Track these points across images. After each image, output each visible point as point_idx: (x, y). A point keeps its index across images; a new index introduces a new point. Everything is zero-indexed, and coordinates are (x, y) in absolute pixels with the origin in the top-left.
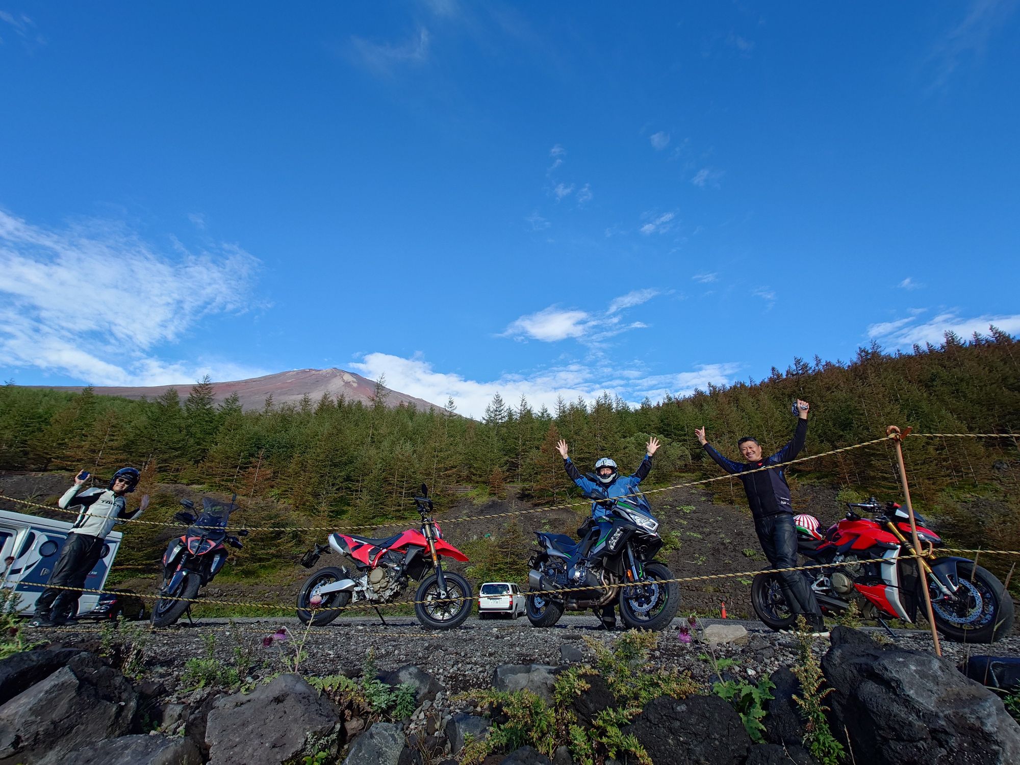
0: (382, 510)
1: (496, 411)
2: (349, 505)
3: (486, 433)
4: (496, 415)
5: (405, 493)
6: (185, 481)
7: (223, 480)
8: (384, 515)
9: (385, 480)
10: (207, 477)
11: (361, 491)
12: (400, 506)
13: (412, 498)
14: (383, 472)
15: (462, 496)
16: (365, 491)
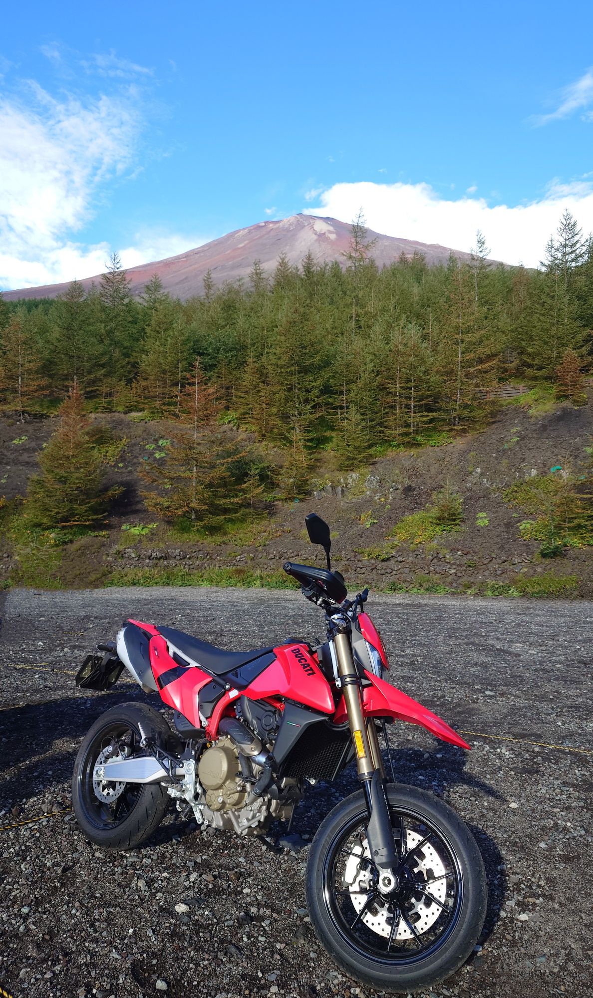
0: (382, 435)
1: (565, 246)
2: (333, 429)
3: (547, 290)
4: (565, 254)
5: (415, 407)
6: (120, 409)
7: (164, 404)
8: (386, 441)
9: (382, 388)
10: (146, 401)
11: (348, 407)
12: (408, 426)
13: (425, 414)
14: (377, 375)
15: (509, 404)
16: (353, 408)
